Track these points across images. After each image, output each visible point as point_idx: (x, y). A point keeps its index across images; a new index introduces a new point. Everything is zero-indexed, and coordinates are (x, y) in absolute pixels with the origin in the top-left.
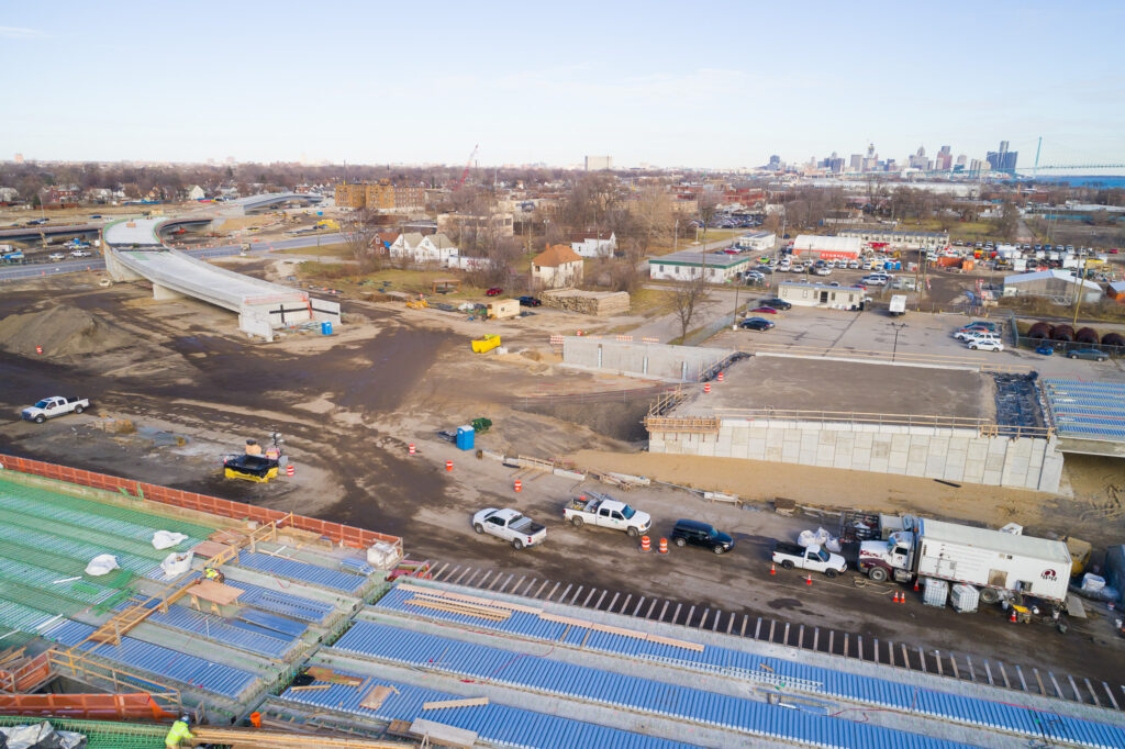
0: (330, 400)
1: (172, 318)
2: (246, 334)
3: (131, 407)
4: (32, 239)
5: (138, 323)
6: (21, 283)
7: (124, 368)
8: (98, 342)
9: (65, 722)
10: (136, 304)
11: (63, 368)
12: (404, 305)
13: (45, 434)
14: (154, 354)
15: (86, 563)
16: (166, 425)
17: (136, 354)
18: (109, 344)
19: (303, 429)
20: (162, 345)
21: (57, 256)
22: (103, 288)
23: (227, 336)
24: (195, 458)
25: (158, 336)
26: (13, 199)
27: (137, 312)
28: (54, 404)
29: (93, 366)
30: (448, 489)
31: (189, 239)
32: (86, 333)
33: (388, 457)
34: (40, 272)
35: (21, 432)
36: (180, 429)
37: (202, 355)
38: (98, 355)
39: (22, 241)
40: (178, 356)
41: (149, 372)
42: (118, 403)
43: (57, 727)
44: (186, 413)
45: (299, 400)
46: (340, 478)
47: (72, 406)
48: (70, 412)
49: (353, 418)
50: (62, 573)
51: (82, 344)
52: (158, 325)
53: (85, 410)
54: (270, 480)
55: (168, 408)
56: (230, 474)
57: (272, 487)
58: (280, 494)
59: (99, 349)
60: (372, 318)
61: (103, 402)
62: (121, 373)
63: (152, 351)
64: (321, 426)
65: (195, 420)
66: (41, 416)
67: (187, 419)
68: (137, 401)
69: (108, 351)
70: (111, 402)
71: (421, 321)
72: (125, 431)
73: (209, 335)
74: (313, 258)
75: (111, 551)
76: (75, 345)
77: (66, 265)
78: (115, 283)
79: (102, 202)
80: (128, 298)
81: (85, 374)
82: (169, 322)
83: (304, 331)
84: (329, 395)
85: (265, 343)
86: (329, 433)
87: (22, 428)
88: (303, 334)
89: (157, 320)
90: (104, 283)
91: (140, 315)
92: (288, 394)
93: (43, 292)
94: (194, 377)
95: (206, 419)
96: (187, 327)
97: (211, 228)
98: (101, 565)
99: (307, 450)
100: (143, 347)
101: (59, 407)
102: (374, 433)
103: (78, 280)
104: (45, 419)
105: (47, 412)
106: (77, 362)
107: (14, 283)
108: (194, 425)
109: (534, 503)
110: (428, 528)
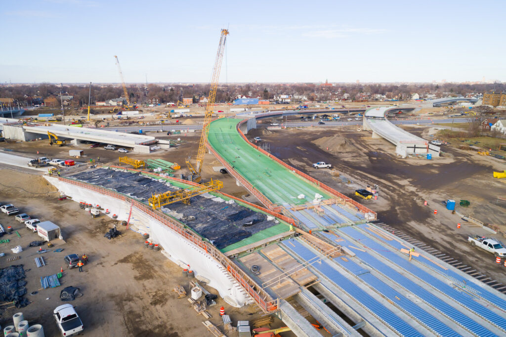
0: (409, 181)
1: (374, 145)
2: (396, 154)
3: (343, 170)
4: (345, 112)
5: (361, 145)
6: (334, 127)
7: (348, 158)
8: (345, 149)
9: (278, 219)
10: (365, 138)
11: (332, 155)
12: (476, 152)
13: (316, 172)
14: (360, 156)
15: (298, 195)
16: (349, 177)
17: (354, 154)
18: (348, 150)
19: (391, 188)
20: (364, 153)
21: (350, 119)
22: (358, 132)
23: (388, 154)
24: (350, 187)
25: (365, 150)
26: (348, 98)
27: (364, 141)
28: (321, 164)
29: (340, 156)
30: (429, 219)
31: (401, 116)
32: (342, 145)
33: (415, 203)
34: (341, 124)
35: (311, 170)
36: (353, 179)
37: (375, 158)
38: (343, 153)
39: (343, 113)
40: (367, 157)
41: (354, 161)
42: (340, 168)
43: (276, 219)
44: (357, 175)
45: (398, 179)
46: (391, 205)
47: (326, 166)
48: (326, 168)
49: (413, 189)
50: (293, 196)
51: (340, 149)
52: (367, 146)
53: (330, 168)
54: (368, 199)
55: (353, 172)
56: (357, 194)
57: (367, 201)
58: (369, 203)
59: (344, 151)
60: (455, 156)
61: (336, 167)
62: (346, 160)
63: (360, 155)
64: (398, 189)
65: (359, 177)
66: (317, 167)
67: (356, 176)
68: (346, 169)
69: (346, 152)
70: (338, 167)
71: (479, 161)
72: (337, 176)
73: (382, 152)
74: (449, 128)
75: (304, 194)
76: (338, 148)
77: (352, 123)
78: (363, 130)
79: (377, 100)
80: (364, 136)
81: (336, 158)
82: (372, 146)
83: (420, 156)
84: (410, 180)
85: (401, 158)
86: (400, 191)
87: (312, 169)
88: (419, 158)
89: (368, 145)
90: (359, 130)
91: (364, 142)
92: (395, 176)
93: (338, 131)
94: (367, 165)
95: (362, 178)
96: (377, 148)
97: (413, 112)
98: (301, 196)
99: (387, 194)
100: (358, 153)
101: (323, 165)
102: (417, 195)
103: (352, 128)
104: (318, 168)
105: (319, 166)
106: (336, 154)
107: (332, 127)
108: (357, 179)
109: (461, 233)
110: (409, 227)
